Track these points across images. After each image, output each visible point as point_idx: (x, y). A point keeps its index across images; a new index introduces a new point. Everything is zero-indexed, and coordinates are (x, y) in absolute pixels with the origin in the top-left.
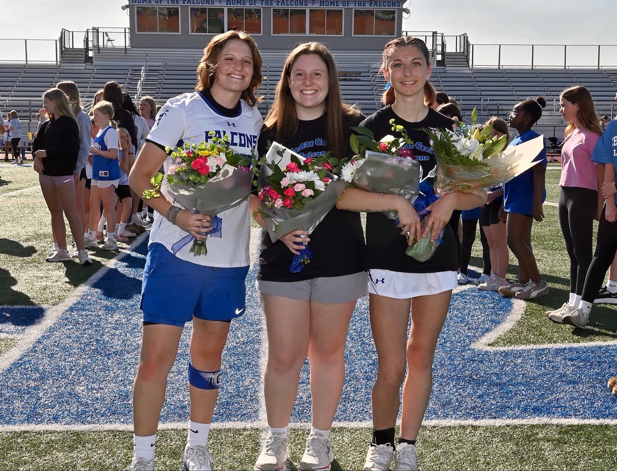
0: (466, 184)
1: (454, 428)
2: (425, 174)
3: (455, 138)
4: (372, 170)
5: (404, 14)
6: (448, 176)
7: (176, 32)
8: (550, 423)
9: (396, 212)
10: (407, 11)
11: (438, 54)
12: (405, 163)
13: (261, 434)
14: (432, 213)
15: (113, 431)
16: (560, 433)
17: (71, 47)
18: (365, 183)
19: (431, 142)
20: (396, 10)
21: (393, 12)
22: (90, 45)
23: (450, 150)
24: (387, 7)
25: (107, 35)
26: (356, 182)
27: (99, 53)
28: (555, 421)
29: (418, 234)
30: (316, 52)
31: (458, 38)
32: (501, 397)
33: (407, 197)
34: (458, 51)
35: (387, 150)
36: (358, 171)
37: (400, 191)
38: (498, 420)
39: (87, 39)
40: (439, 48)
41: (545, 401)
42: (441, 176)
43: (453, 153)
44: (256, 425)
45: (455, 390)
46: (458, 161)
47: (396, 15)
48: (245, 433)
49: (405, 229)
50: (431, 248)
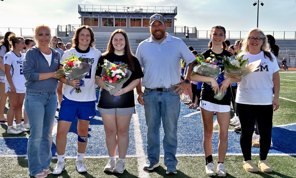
0: (234, 75)
1: (201, 157)
2: (222, 71)
3: (230, 60)
4: (203, 68)
5: (175, 20)
6: (228, 72)
7: (97, 26)
8: (232, 155)
9: (211, 83)
10: (176, 19)
11: (186, 34)
12: (214, 67)
13: (138, 159)
14: (223, 84)
15: (88, 159)
16: (236, 158)
17: (61, 31)
18: (201, 73)
19: (223, 61)
20: (172, 19)
21: (171, 20)
22: (68, 30)
23: (229, 63)
24: (169, 18)
25: (73, 27)
26: (198, 72)
27: (71, 33)
28: (234, 154)
29: (218, 90)
30: (121, 32)
31: (193, 28)
32: (216, 147)
33: (215, 78)
34: (193, 33)
35: (208, 62)
36: (199, 69)
37: (212, 76)
38: (215, 154)
39: (67, 28)
40: (187, 32)
41: (230, 148)
42: (226, 72)
43: (230, 65)
44: (135, 156)
45: (200, 145)
46: (231, 67)
47: (172, 20)
48: (132, 159)
49: (213, 88)
50: (222, 96)
